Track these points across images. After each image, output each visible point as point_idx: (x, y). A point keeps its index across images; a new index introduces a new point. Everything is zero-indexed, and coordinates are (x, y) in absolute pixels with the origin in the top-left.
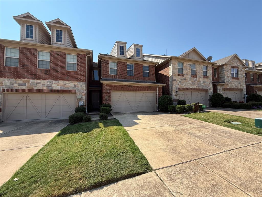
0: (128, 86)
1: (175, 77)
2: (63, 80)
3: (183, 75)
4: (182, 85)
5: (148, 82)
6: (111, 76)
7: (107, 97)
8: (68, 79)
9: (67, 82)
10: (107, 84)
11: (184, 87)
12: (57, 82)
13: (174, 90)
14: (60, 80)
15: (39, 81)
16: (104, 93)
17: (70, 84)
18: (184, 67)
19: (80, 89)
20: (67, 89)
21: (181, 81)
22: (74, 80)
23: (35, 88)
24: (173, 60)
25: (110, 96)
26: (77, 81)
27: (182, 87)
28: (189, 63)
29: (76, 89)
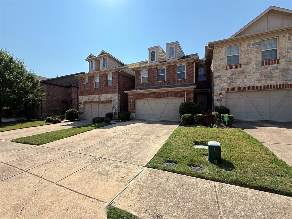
0: (149, 94)
1: (219, 72)
2: (105, 94)
3: (238, 66)
4: (234, 84)
5: (182, 85)
6: (143, 85)
7: (131, 105)
8: (107, 93)
9: (107, 95)
10: (131, 93)
11: (241, 86)
12: (102, 95)
13: (215, 92)
14: (104, 94)
15: (95, 96)
16: (129, 102)
17: (108, 96)
18: (241, 51)
19: (114, 99)
20: (107, 100)
21: (233, 76)
22: (110, 93)
23: (94, 101)
24: (215, 48)
25: (133, 104)
26: (112, 93)
27: (235, 86)
28: (256, 40)
29: (112, 99)
